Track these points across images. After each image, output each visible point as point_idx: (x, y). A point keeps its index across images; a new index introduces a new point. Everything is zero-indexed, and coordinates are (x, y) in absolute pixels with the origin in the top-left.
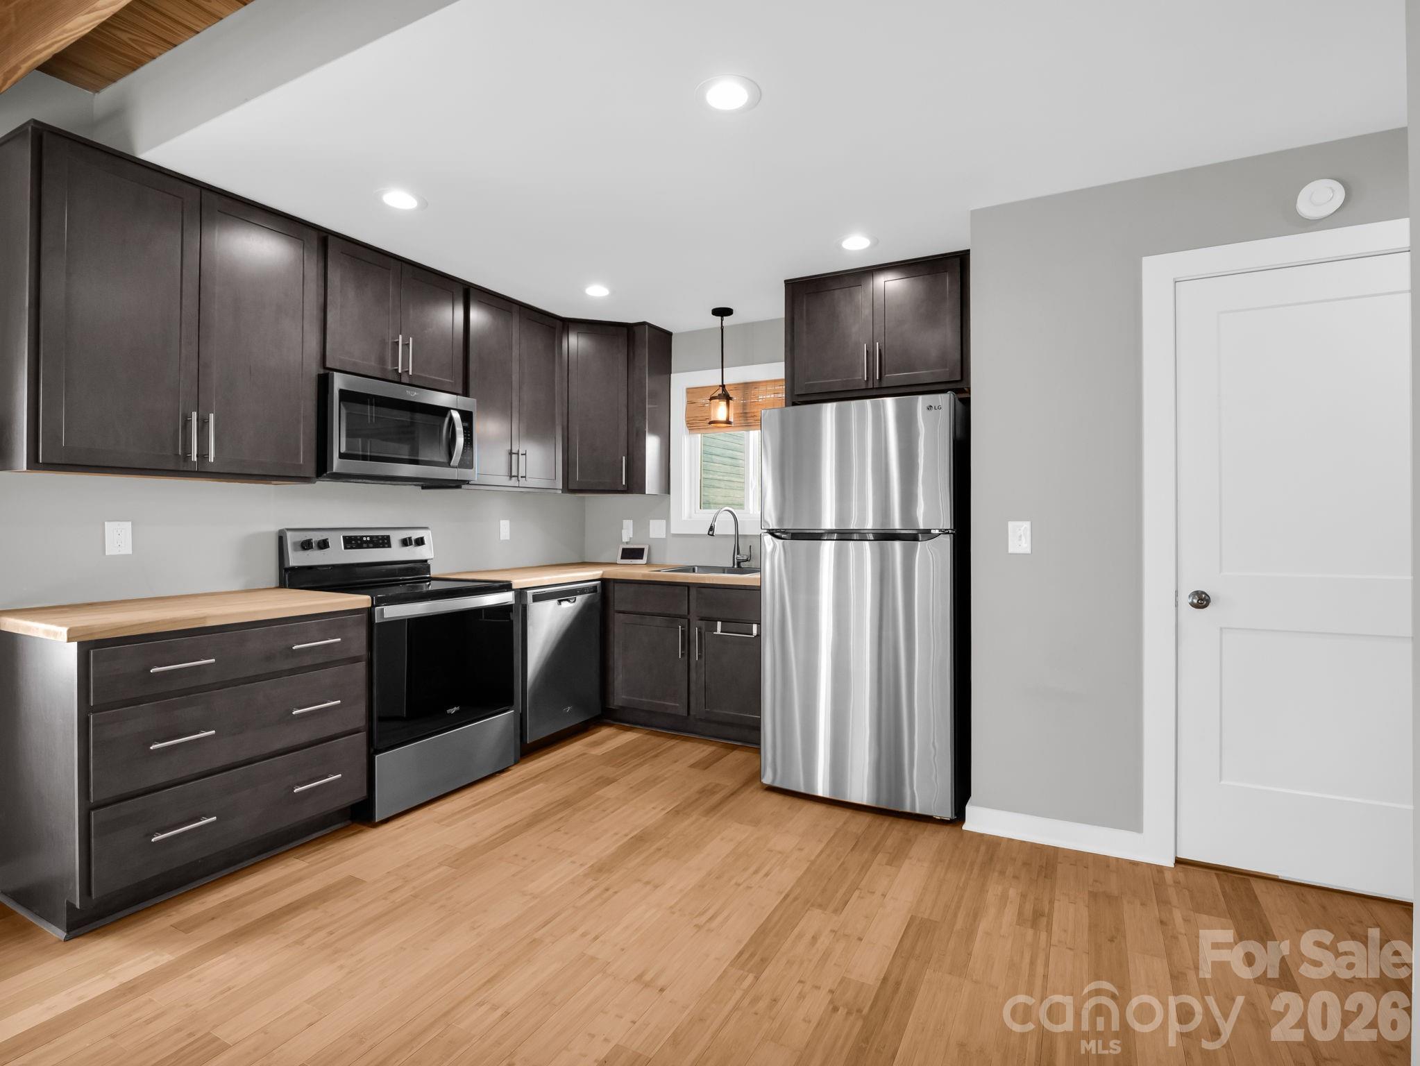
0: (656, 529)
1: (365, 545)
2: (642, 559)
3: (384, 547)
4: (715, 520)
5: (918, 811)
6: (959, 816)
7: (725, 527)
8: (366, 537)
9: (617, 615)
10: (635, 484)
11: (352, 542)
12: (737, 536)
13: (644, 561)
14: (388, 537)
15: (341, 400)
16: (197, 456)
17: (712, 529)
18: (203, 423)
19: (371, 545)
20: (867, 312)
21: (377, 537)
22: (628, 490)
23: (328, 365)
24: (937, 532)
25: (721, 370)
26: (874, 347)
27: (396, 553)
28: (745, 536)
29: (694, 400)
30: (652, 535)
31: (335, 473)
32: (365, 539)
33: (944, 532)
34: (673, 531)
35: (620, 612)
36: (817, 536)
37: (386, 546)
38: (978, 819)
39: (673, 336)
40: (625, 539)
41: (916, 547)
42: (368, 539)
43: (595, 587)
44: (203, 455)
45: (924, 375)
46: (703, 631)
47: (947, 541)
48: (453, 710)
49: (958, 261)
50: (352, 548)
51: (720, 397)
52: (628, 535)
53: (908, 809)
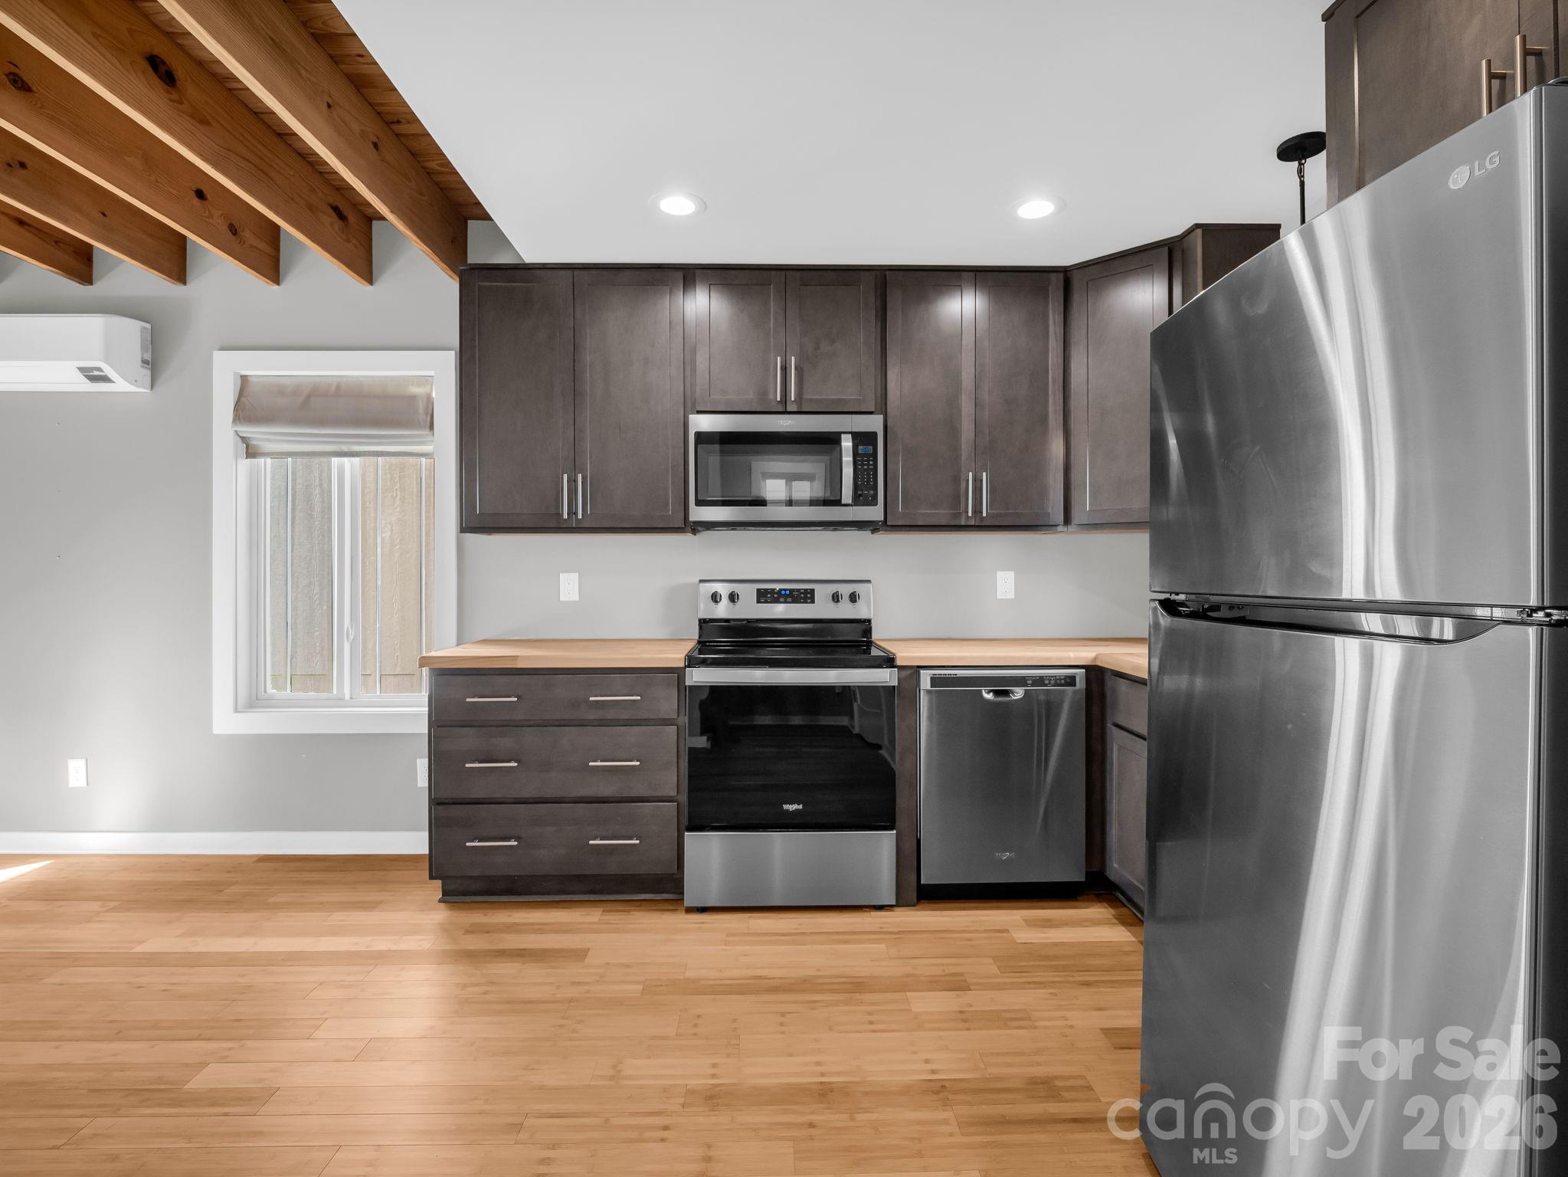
1: (782, 600)
3: (805, 602)
8: (785, 590)
11: (764, 596)
14: (812, 591)
15: (697, 443)
16: (568, 514)
18: (573, 481)
19: (789, 600)
21: (798, 590)
27: (821, 609)
32: (783, 592)
37: (809, 601)
42: (788, 592)
44: (572, 512)
50: (766, 602)
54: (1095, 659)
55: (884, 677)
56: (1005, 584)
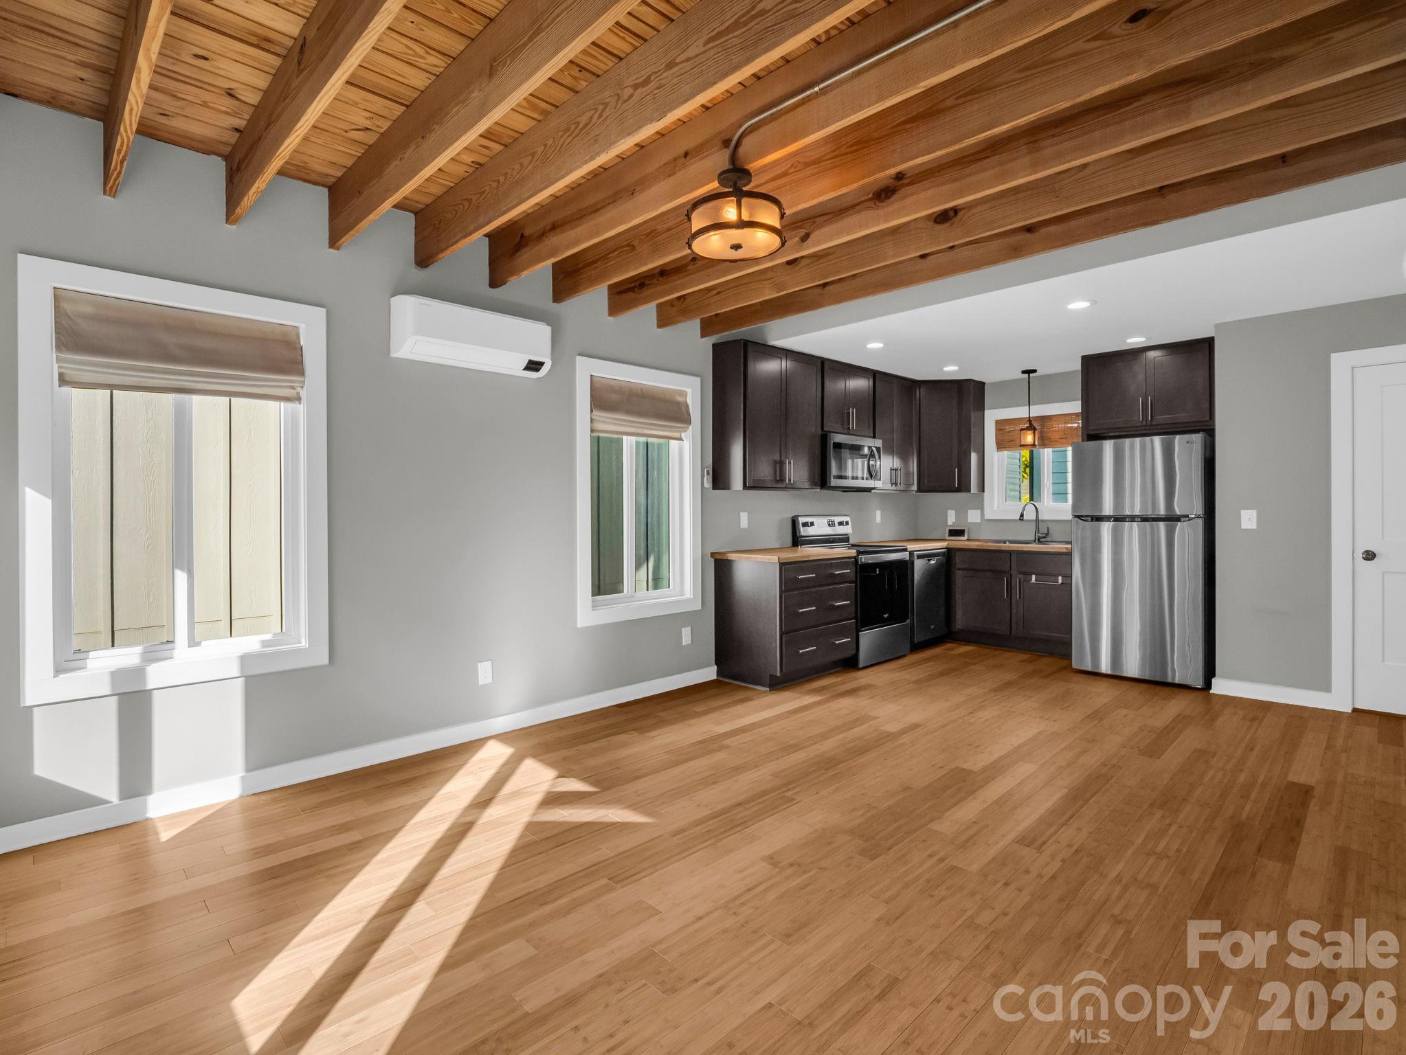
0: (973, 516)
2: (964, 536)
4: (1024, 509)
5: (1177, 681)
6: (1208, 685)
7: (1030, 515)
9: (957, 571)
10: (964, 487)
12: (1037, 520)
13: (966, 537)
15: (834, 447)
16: (788, 480)
17: (1022, 515)
18: (790, 463)
20: (1141, 377)
22: (958, 490)
23: (825, 429)
24: (1193, 516)
25: (1028, 407)
26: (1147, 399)
28: (1043, 521)
29: (1002, 428)
30: (970, 520)
31: (832, 487)
33: (1198, 517)
34: (987, 517)
35: (959, 569)
36: (1099, 519)
38: (1220, 686)
39: (986, 386)
40: (950, 523)
41: (1176, 526)
43: (944, 552)
44: (790, 480)
45: (1182, 417)
46: (1022, 581)
47: (1200, 522)
48: (886, 616)
49: (1207, 345)
51: (1027, 429)
52: (952, 519)
53: (1170, 680)
54: (948, 545)
55: (906, 556)
56: (878, 514)
